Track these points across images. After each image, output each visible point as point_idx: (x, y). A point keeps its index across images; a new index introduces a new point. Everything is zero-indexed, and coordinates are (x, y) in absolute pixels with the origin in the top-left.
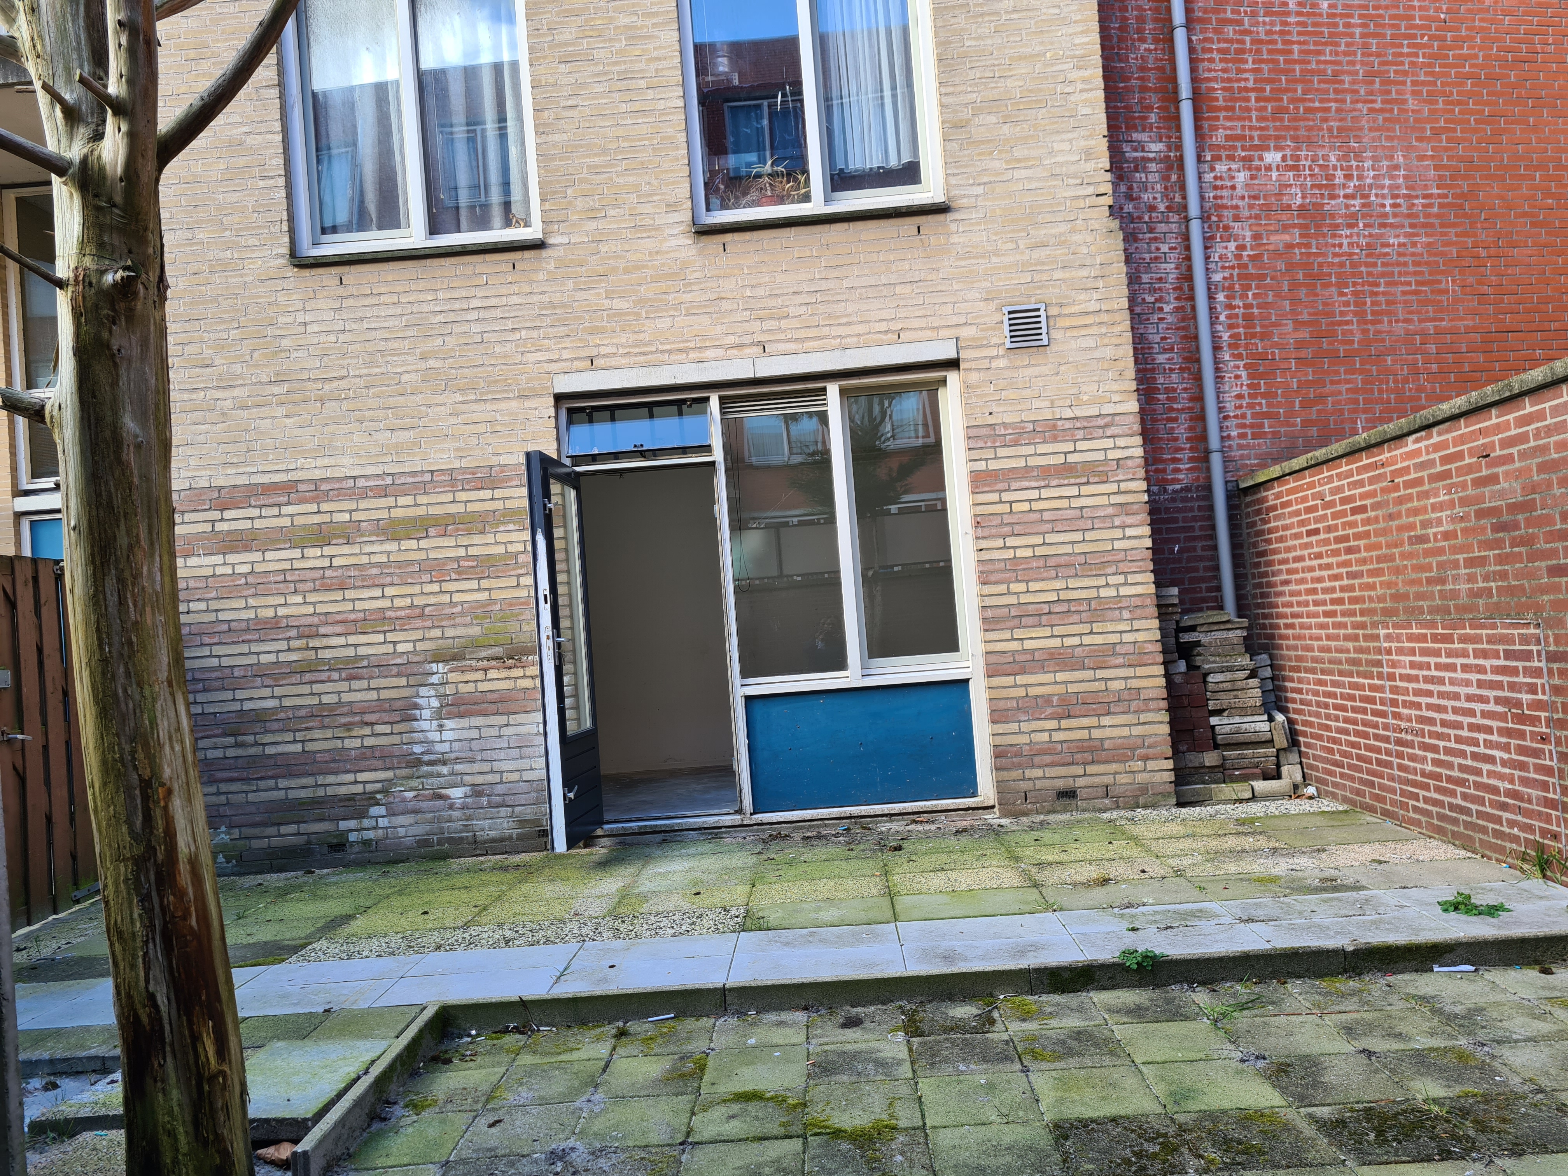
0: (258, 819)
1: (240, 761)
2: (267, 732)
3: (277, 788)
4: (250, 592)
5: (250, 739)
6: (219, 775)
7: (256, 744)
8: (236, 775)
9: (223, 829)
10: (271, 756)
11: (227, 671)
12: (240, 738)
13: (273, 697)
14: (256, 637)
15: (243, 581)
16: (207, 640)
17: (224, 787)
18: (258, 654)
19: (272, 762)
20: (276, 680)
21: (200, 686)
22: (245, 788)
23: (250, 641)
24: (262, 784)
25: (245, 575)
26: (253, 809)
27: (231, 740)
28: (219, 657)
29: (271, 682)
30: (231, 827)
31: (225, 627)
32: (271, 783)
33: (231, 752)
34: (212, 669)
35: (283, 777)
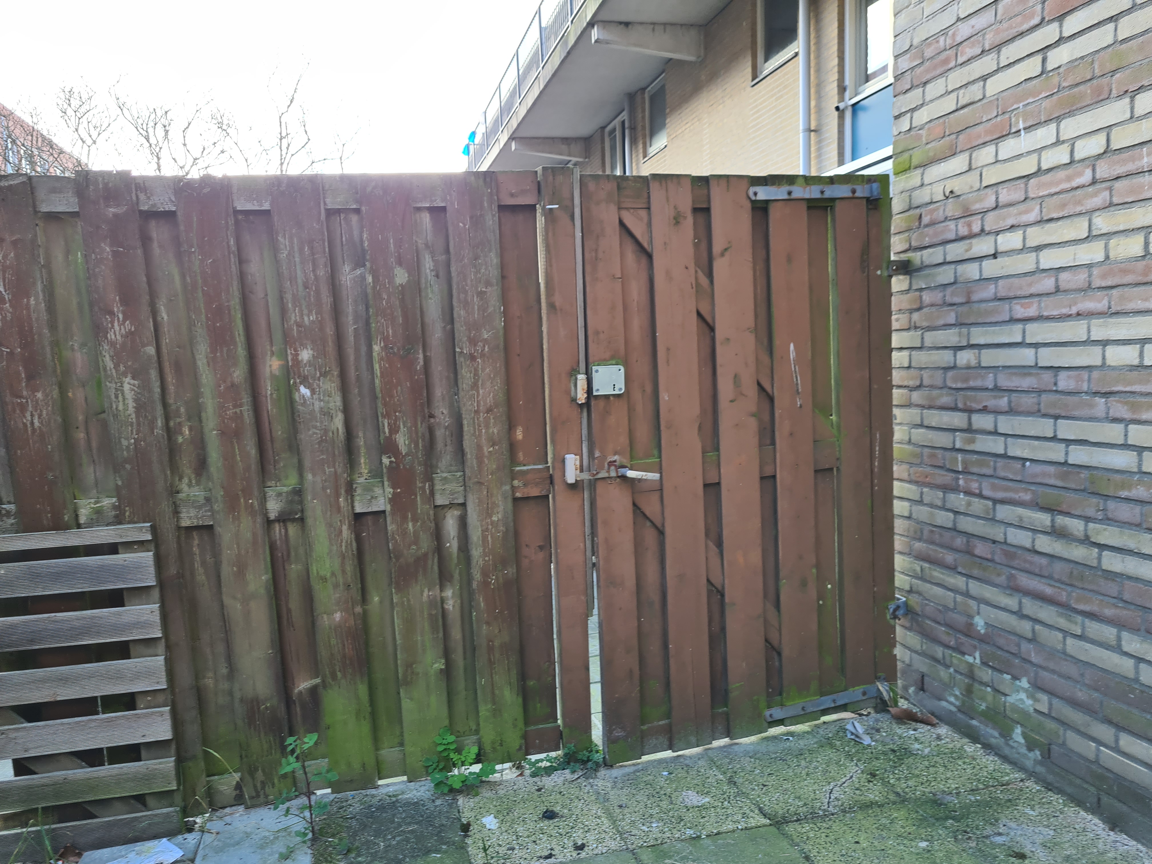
0: (1081, 695)
1: (1058, 567)
2: (1108, 520)
3: (1118, 649)
4: (1097, 201)
5: (1076, 526)
6: (1025, 581)
7: (1086, 541)
8: (1049, 591)
9: (1024, 683)
10: (1111, 575)
11: (1047, 377)
12: (1061, 520)
13: (1126, 446)
14: (1101, 305)
15: (1087, 177)
16: (1020, 311)
17: (1030, 607)
18: (1105, 343)
19: (1113, 588)
20: (1134, 407)
21: (1003, 402)
22: (1062, 622)
23: (1091, 315)
24: (1094, 628)
25: (1093, 161)
26: (1073, 670)
27: (1044, 519)
28: (1036, 346)
29: (1120, 410)
30: (1037, 686)
31: (1048, 284)
32: (1109, 633)
33: (1044, 544)
34: (1023, 370)
35: (1134, 630)
